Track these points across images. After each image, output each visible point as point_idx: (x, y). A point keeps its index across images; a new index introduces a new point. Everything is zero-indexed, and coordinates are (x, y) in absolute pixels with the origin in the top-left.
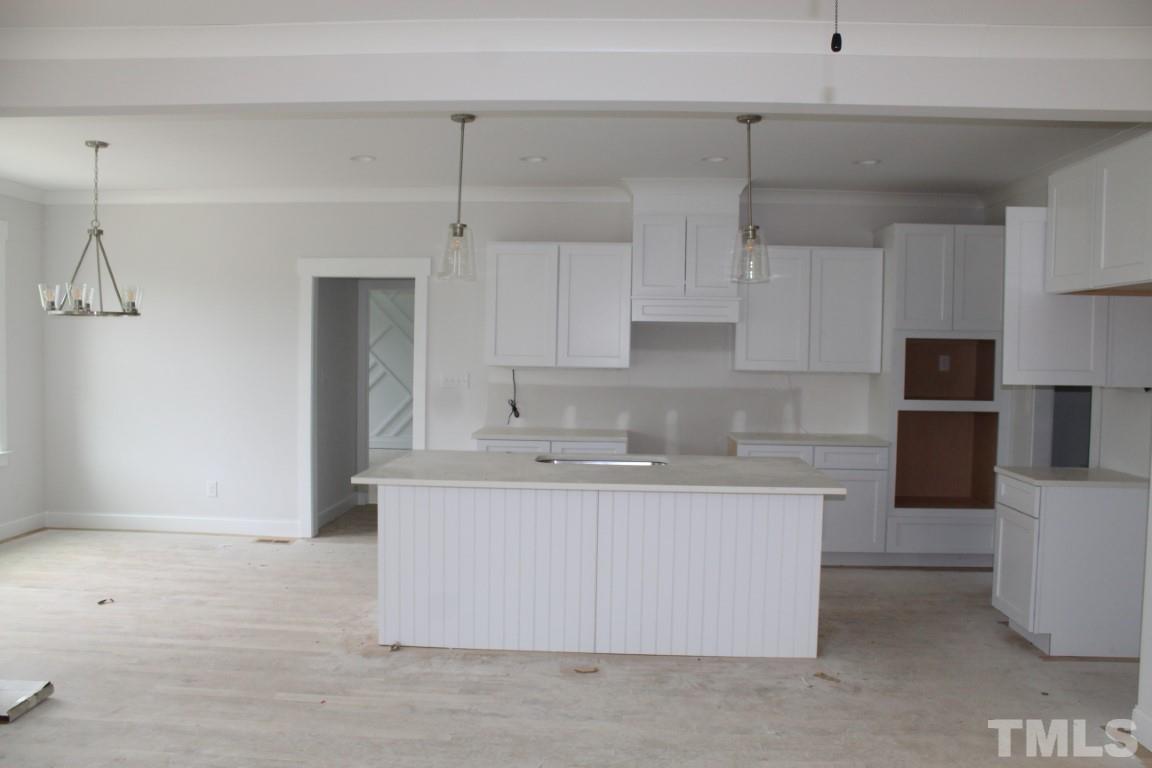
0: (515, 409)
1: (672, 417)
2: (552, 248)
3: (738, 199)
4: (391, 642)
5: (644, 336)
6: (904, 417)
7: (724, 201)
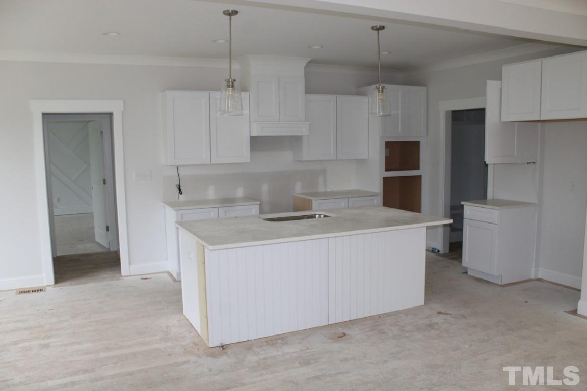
0: (180, 190)
1: (265, 188)
2: (205, 94)
3: (303, 69)
4: (217, 343)
5: (257, 143)
6: (386, 180)
7: (296, 70)
